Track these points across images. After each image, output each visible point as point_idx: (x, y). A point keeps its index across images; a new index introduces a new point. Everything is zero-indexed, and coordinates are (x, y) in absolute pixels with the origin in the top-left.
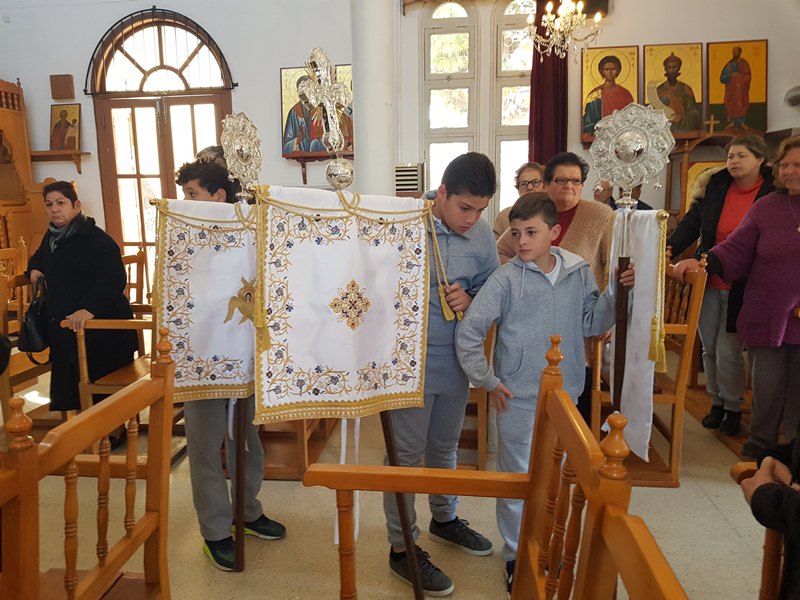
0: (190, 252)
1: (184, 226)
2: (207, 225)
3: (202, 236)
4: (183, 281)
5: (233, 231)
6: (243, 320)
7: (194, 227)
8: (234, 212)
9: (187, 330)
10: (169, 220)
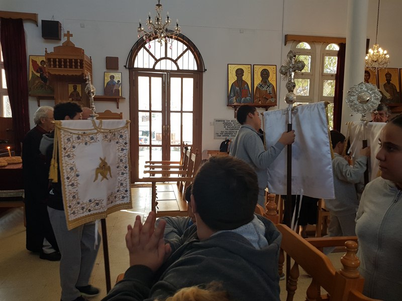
0: (74, 147)
1: (69, 134)
2: (80, 132)
3: (79, 138)
4: (72, 163)
5: (92, 134)
6: (102, 180)
7: (74, 134)
8: (92, 125)
9: (76, 189)
10: (62, 132)
